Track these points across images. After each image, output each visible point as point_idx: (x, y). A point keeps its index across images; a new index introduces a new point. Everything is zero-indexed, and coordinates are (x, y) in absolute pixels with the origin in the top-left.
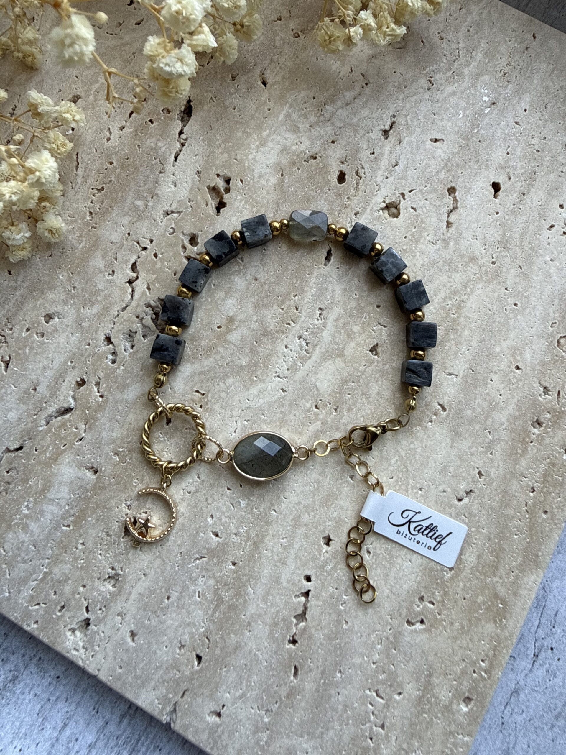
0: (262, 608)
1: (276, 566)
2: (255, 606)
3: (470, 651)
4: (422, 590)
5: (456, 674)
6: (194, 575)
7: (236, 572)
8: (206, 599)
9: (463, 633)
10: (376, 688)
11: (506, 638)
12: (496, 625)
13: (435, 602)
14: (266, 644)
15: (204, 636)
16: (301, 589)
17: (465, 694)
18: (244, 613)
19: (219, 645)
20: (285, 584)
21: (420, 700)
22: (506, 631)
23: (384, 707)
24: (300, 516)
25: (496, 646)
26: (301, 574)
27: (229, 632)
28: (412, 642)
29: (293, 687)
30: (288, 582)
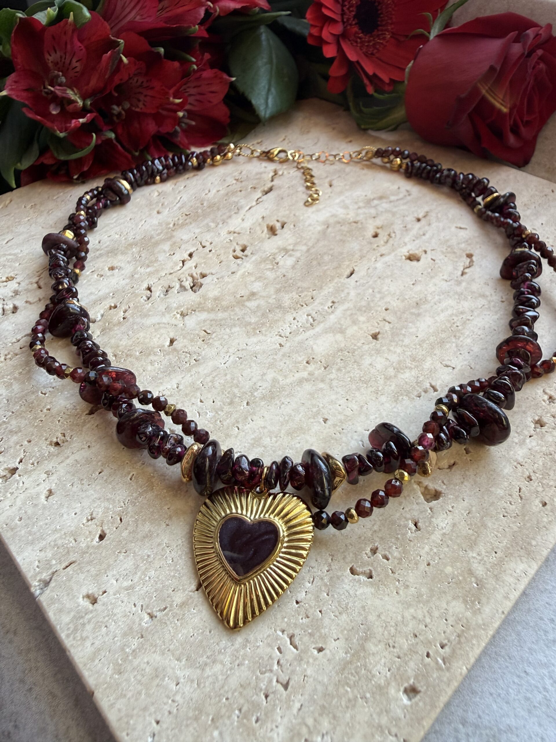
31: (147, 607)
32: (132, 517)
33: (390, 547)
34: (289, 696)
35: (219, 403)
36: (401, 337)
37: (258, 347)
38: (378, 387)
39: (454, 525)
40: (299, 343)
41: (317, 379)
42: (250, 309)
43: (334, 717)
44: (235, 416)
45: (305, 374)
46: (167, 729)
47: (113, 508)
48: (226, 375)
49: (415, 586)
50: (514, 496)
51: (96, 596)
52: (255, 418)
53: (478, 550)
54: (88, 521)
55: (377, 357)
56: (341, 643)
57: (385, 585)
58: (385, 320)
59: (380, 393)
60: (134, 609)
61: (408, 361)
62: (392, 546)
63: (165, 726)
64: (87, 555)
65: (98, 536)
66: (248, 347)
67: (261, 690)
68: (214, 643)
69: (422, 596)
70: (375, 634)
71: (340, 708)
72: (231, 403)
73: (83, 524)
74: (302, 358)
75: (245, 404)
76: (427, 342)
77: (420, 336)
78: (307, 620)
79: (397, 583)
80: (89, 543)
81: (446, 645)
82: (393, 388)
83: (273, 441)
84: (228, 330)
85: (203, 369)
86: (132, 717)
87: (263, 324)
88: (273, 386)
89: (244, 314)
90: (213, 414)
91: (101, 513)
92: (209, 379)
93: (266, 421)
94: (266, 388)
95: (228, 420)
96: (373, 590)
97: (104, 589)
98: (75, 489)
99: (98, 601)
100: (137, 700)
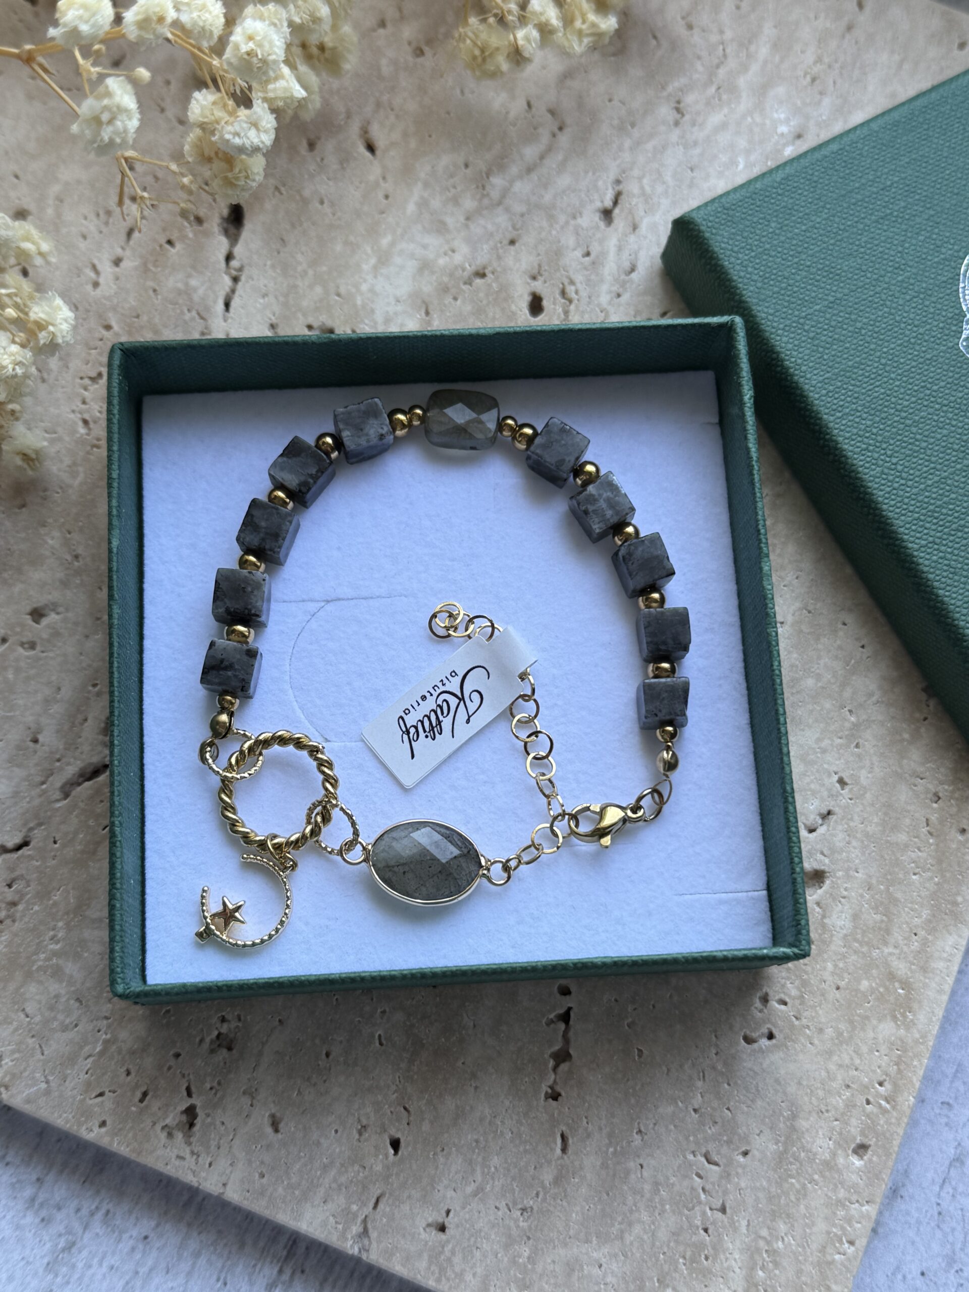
5: (836, 1109)
9: (841, 1043)
10: (704, 1150)
11: (916, 1042)
12: (896, 1023)
13: (787, 1000)
17: (855, 1138)
22: (915, 1031)
23: (721, 1177)
25: (899, 1057)
28: (756, 1068)
29: (562, 1166)
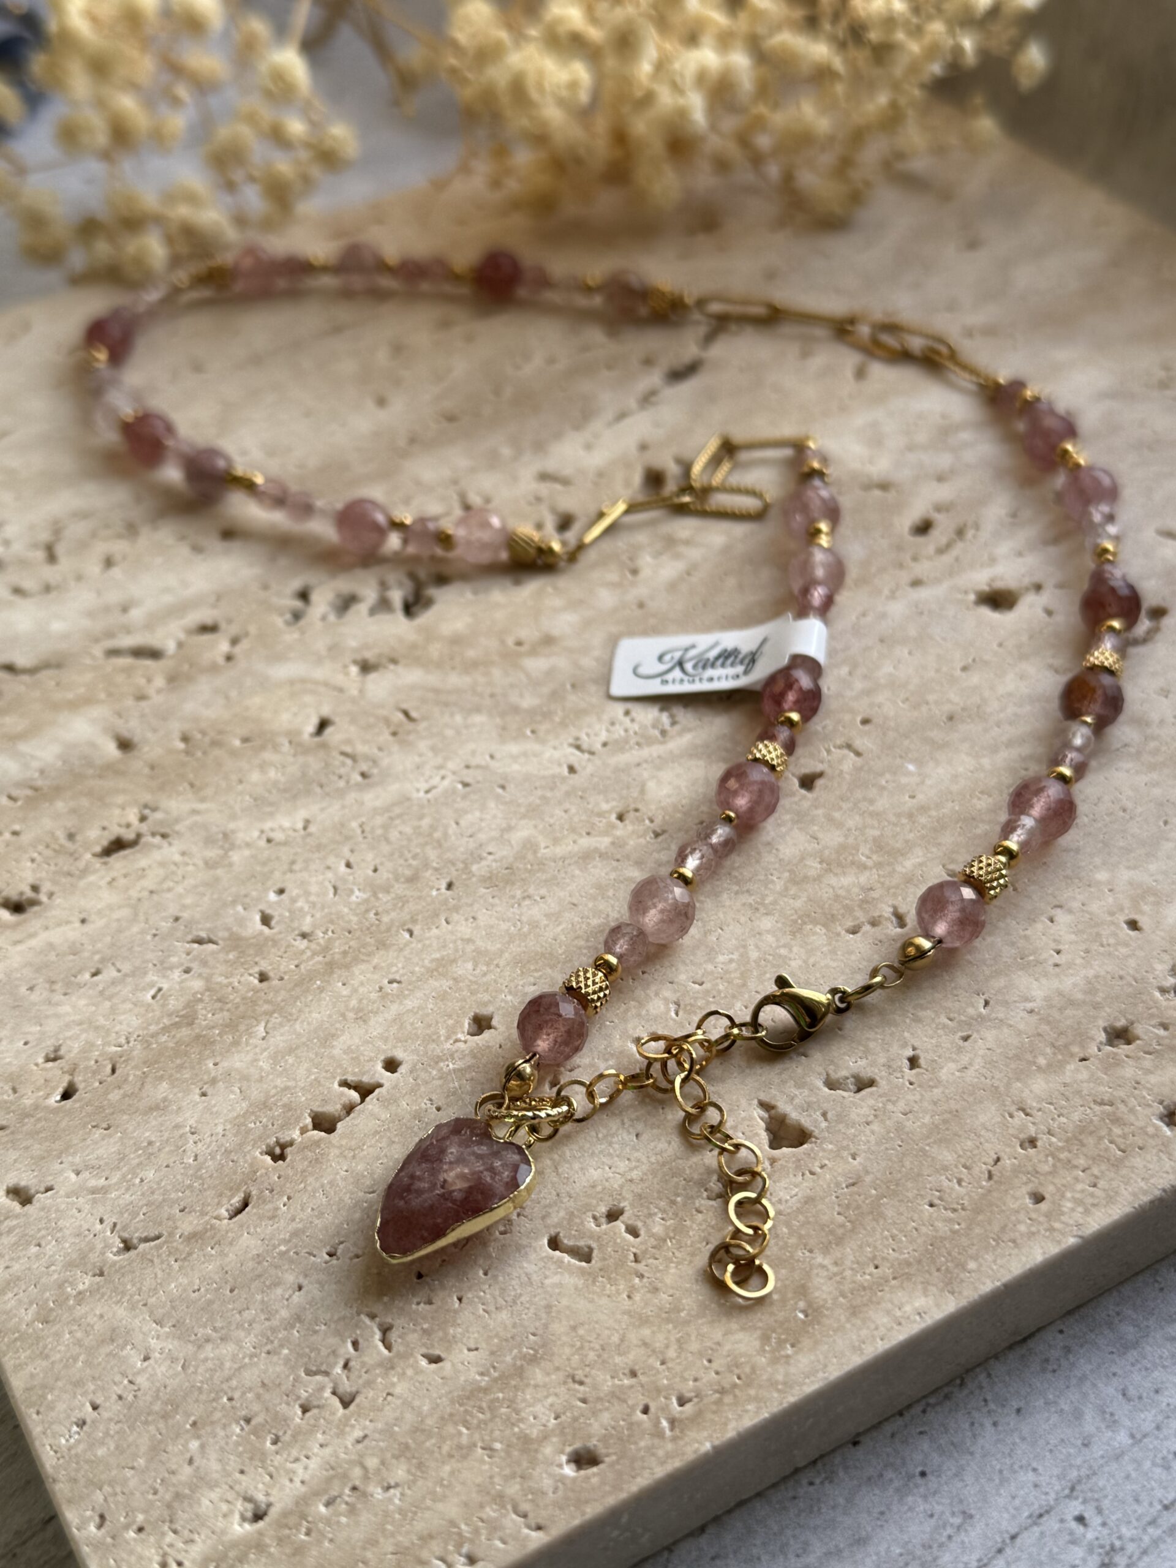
0: (261, 1069)
1: (343, 1015)
2: (249, 1057)
3: (663, 1363)
4: (629, 1196)
6: (174, 960)
7: (256, 991)
8: (163, 1006)
14: (220, 1129)
15: (111, 1059)
16: (364, 1074)
18: (218, 1059)
19: (127, 1088)
20: (336, 1052)
21: (474, 1392)
24: (454, 961)
26: (384, 1051)
27: (162, 1077)
30: (348, 1051)
31: (124, 1228)
32: (136, 1067)
33: (650, 1215)
34: (346, 1419)
35: (385, 875)
36: (873, 792)
37: (516, 767)
38: (764, 897)
39: (809, 1200)
40: (617, 770)
41: (628, 857)
42: (528, 675)
43: (420, 1466)
44: (411, 906)
45: (603, 843)
46: (110, 1420)
47: (103, 1045)
48: (421, 817)
49: (671, 1292)
50: (976, 1171)
51: (33, 1191)
52: (455, 917)
53: (839, 1255)
54: (48, 1060)
55: (791, 829)
56: (481, 1356)
57: (609, 1279)
58: (849, 747)
59: (762, 910)
60: (98, 1227)
61: (864, 849)
62: (655, 1214)
63: (106, 1415)
64: (32, 1120)
65: (60, 1090)
66: (493, 764)
67: (298, 1398)
68: (233, 1309)
69: (679, 1311)
70: (553, 1354)
71: (437, 1455)
72: (413, 879)
73: (37, 1065)
74: (608, 806)
75: (444, 886)
76: (934, 813)
77: (921, 797)
78: (427, 1307)
79: (637, 1280)
80: (41, 1100)
81: (690, 1400)
82: (798, 904)
83: (477, 972)
84: (458, 718)
85: (374, 798)
86: (52, 1389)
87: (547, 715)
88: (520, 857)
89: (512, 686)
90: (364, 896)
91: (76, 1051)
92: (379, 820)
93: (477, 928)
94: (501, 860)
95: (393, 915)
96: (580, 1283)
97: (49, 1184)
98: (34, 997)
99: (35, 1200)
100: (66, 1367)
